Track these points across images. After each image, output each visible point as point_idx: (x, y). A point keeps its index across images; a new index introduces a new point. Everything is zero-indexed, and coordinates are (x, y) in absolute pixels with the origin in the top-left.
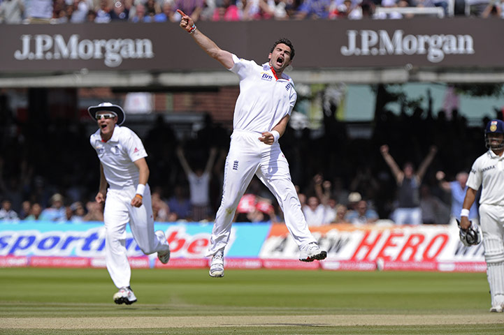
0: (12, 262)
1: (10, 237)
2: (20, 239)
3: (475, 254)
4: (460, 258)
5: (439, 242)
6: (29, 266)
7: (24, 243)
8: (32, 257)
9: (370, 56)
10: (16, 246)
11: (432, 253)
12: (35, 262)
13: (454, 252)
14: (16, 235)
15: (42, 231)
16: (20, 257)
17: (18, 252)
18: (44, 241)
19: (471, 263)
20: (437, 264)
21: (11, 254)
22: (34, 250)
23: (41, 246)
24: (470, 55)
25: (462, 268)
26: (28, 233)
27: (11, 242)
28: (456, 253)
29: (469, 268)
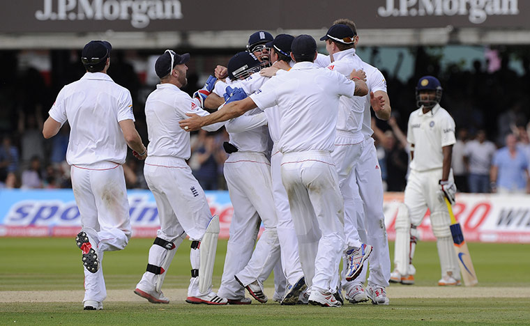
0: (32, 232)
1: (31, 206)
2: (42, 209)
3: (519, 224)
4: (503, 228)
5: (481, 211)
6: (51, 236)
7: (46, 213)
8: (55, 227)
9: (409, 17)
10: (38, 216)
11: (474, 222)
12: (58, 232)
13: (498, 222)
14: (37, 204)
15: (65, 201)
16: (41, 228)
17: (40, 223)
18: (67, 211)
19: (514, 234)
20: (479, 234)
21: (32, 225)
22: (56, 220)
23: (64, 216)
24: (514, 16)
25: (505, 239)
26: (50, 203)
27: (33, 212)
28: (500, 223)
29: (513, 239)
